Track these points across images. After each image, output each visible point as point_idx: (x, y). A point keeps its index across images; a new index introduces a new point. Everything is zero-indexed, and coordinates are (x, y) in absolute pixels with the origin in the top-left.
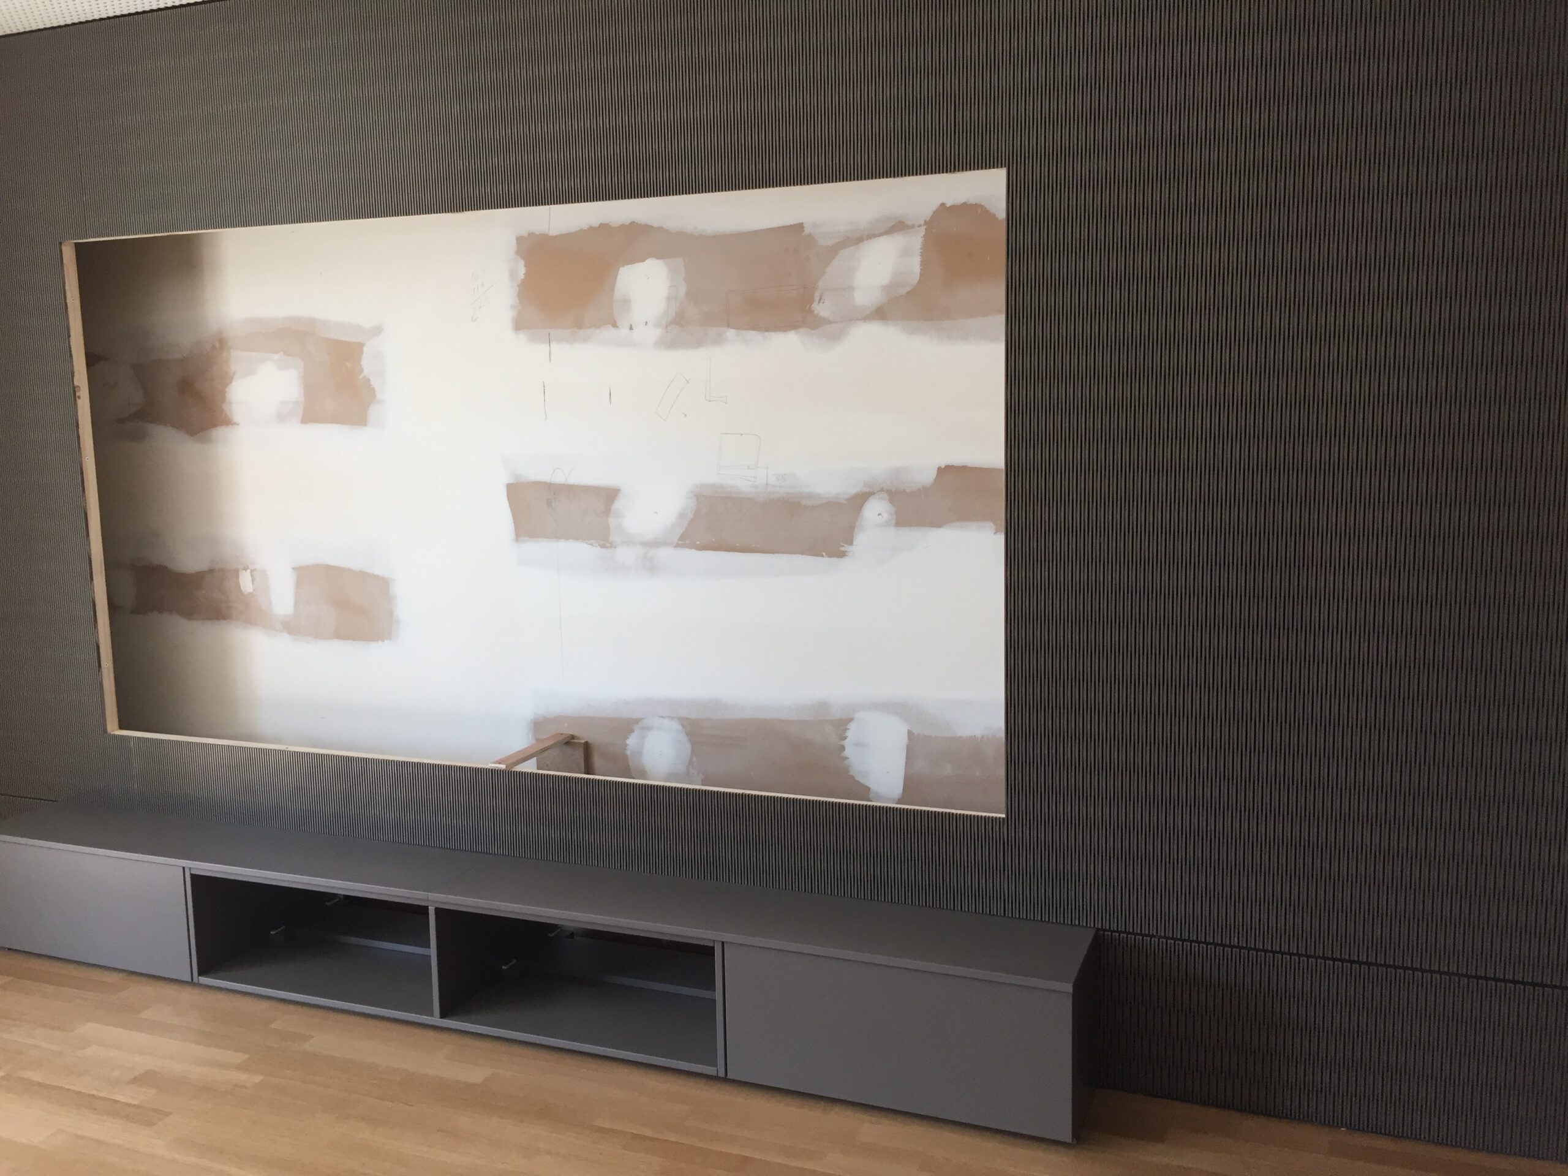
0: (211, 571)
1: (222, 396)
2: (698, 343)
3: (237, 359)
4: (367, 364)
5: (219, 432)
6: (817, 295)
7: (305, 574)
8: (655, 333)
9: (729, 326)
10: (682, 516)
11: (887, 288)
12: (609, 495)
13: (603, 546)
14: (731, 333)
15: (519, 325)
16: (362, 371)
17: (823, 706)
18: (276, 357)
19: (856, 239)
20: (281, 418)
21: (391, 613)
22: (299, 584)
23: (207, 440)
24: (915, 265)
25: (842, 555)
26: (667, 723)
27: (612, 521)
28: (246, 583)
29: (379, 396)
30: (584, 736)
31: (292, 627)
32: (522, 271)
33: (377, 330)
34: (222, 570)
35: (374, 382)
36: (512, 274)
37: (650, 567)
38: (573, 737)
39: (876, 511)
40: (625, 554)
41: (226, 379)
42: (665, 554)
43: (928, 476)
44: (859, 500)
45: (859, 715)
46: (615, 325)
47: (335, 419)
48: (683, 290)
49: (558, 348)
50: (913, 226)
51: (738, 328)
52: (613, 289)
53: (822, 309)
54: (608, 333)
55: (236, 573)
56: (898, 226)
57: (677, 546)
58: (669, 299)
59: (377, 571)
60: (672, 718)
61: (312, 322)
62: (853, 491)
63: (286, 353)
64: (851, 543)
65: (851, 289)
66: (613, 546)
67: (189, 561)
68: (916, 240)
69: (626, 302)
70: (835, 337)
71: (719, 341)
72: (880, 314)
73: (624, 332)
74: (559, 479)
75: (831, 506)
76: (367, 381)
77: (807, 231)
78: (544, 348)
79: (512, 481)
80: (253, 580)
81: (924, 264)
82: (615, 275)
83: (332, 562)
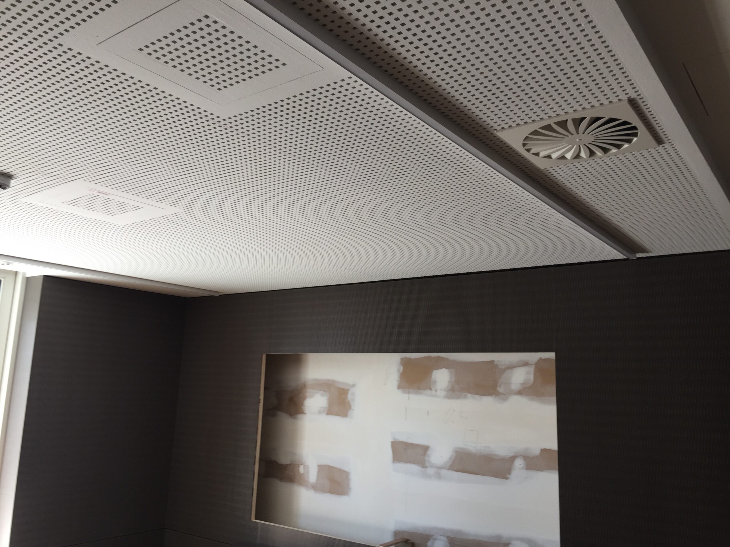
0: (290, 464)
1: (302, 404)
2: (458, 398)
3: (309, 392)
4: (349, 397)
5: (300, 416)
6: (498, 384)
7: (321, 468)
8: (443, 393)
9: (469, 393)
10: (450, 458)
11: (522, 384)
12: (425, 449)
13: (423, 467)
14: (469, 395)
15: (399, 387)
16: (347, 398)
17: (499, 537)
18: (321, 392)
19: (511, 367)
20: (320, 413)
21: (348, 485)
22: (319, 472)
23: (295, 418)
24: (532, 377)
25: (507, 478)
26: (442, 538)
27: (426, 458)
28: (302, 470)
29: (352, 407)
30: (413, 540)
31: (315, 488)
32: (402, 369)
33: (354, 386)
34: (295, 464)
35: (351, 403)
36: (399, 370)
37: (439, 477)
38: (408, 540)
39: (519, 463)
40: (430, 471)
41: (304, 398)
42: (444, 472)
43: (537, 452)
44: (513, 459)
45: (513, 542)
46: (431, 389)
47: (337, 414)
48: (454, 379)
49: (411, 396)
50: (531, 364)
51: (472, 393)
52: (431, 377)
53: (501, 390)
54: (428, 392)
55: (298, 466)
56: (526, 364)
57: (449, 469)
58: (449, 382)
59: (345, 470)
60: (444, 536)
61: (333, 381)
62: (511, 454)
63: (324, 391)
64: (510, 474)
65: (510, 383)
66: (426, 467)
67: (284, 460)
68: (532, 369)
69: (435, 382)
70: (505, 399)
71: (465, 397)
72: (519, 393)
73: (433, 392)
74: (409, 441)
75: (503, 460)
76: (349, 402)
77: (496, 363)
78: (406, 396)
79: (393, 440)
80: (304, 469)
81: (535, 377)
82: (432, 372)
83: (331, 465)
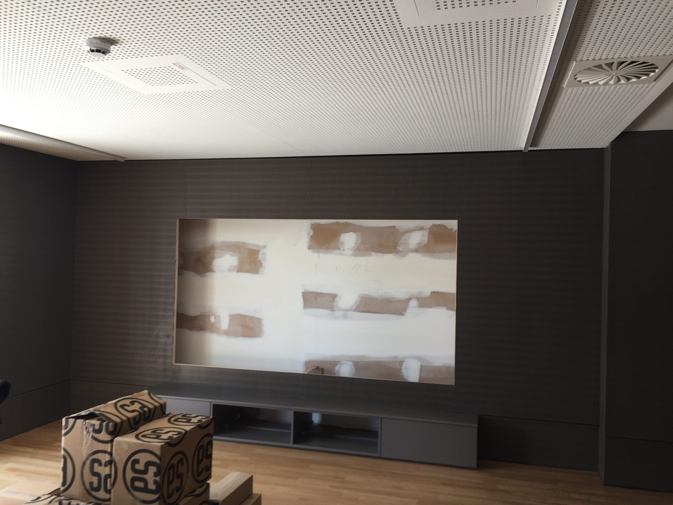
0: (200, 316)
1: (211, 263)
2: (364, 255)
3: (217, 253)
4: (260, 256)
5: (208, 274)
6: (398, 245)
7: (234, 318)
8: (351, 252)
9: (373, 251)
10: (356, 302)
11: (418, 244)
12: (334, 297)
13: (331, 311)
14: (373, 253)
15: (310, 248)
16: (258, 258)
17: (396, 357)
18: (231, 253)
19: (410, 231)
20: (230, 270)
21: (261, 329)
22: (231, 320)
23: (204, 276)
24: (426, 239)
25: (403, 315)
26: (348, 362)
27: (335, 304)
28: (212, 319)
29: (264, 265)
30: (321, 366)
31: (227, 333)
32: (312, 233)
33: (265, 247)
34: (205, 315)
35: (262, 261)
36: (309, 234)
37: (345, 317)
38: (318, 367)
39: (413, 303)
40: (338, 313)
41: (213, 258)
42: (350, 313)
43: (428, 294)
44: (408, 300)
45: (406, 360)
46: (339, 249)
47: (248, 271)
48: (360, 241)
49: (321, 255)
50: (426, 229)
51: (376, 252)
52: (339, 240)
53: (400, 248)
54: (337, 251)
55: (209, 316)
56: (422, 229)
57: (354, 311)
58: (356, 243)
59: (258, 317)
60: (349, 361)
61: (243, 243)
62: (407, 297)
63: (234, 252)
64: (406, 311)
65: (408, 244)
66: (334, 311)
67: (193, 312)
68: (426, 233)
69: (343, 243)
70: (404, 256)
71: (370, 255)
72: (416, 251)
73: (341, 251)
74: (319, 291)
75: (401, 301)
76: (260, 261)
77: (396, 228)
78: (316, 255)
79: (304, 291)
80: (215, 318)
81: (429, 238)
82: (340, 236)
83: (243, 313)
